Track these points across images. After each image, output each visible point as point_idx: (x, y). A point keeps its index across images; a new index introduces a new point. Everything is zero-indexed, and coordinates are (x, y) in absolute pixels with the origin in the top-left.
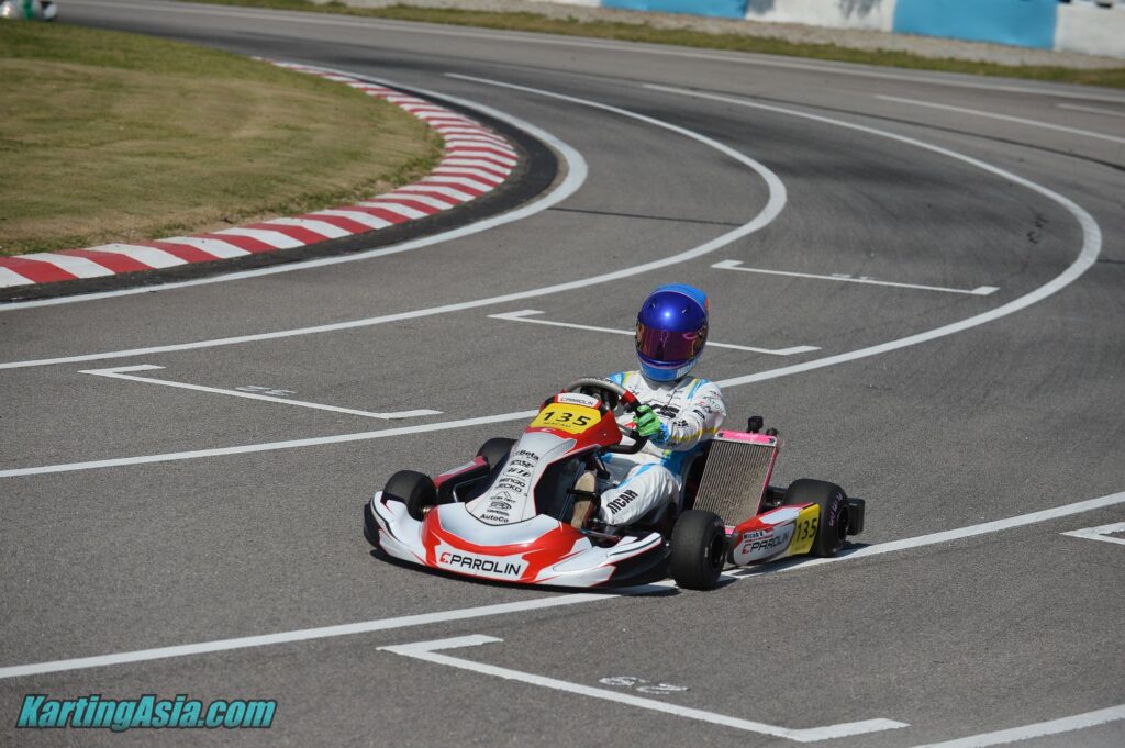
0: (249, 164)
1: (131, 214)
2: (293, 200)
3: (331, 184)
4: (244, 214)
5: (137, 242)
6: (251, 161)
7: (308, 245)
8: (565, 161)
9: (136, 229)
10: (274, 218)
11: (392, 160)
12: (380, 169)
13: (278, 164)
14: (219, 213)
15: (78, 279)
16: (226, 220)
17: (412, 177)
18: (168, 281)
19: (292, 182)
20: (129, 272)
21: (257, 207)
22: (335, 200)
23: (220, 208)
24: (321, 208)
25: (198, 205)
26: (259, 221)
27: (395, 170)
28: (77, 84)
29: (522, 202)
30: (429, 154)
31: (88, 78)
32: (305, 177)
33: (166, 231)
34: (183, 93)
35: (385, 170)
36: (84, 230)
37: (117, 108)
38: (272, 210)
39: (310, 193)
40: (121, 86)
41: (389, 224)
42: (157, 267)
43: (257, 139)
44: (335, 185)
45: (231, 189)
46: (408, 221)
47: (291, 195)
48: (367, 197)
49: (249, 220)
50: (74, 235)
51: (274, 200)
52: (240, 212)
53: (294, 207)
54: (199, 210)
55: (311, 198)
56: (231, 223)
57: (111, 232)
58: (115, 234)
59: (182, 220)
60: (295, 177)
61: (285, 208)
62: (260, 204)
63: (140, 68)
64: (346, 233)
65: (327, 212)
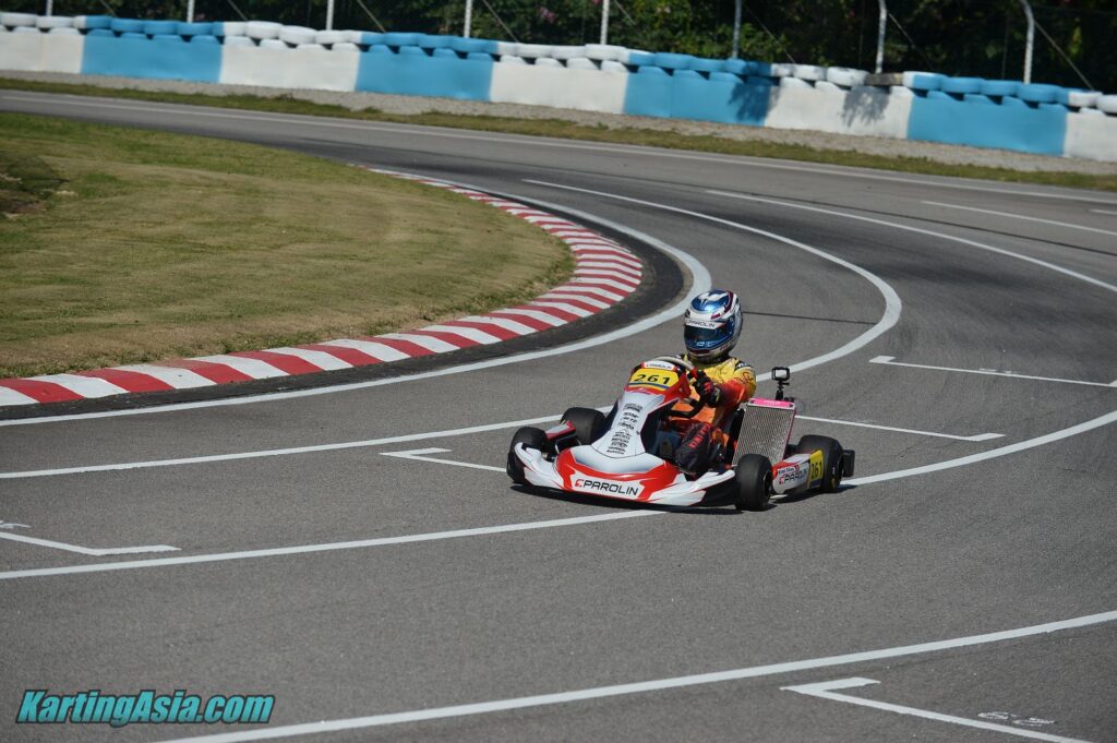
0: (419, 266)
1: (343, 312)
2: (473, 299)
3: (498, 285)
4: (439, 313)
5: (358, 338)
6: (420, 263)
7: (504, 341)
8: (683, 264)
9: (354, 326)
10: (464, 317)
11: (537, 262)
12: (531, 272)
13: (444, 267)
14: (417, 311)
15: (324, 371)
16: (425, 318)
17: (560, 279)
18: (404, 374)
19: (466, 283)
20: (365, 364)
21: (447, 307)
22: (508, 300)
23: (417, 307)
24: (499, 306)
25: (397, 304)
26: (452, 319)
27: (544, 272)
28: (219, 190)
29: (667, 303)
30: (563, 257)
31: (225, 185)
32: (474, 278)
33: (378, 328)
34: (319, 198)
35: (538, 272)
36: (312, 327)
37: (268, 212)
38: (459, 309)
39: (486, 293)
40: (258, 191)
41: (565, 322)
42: (387, 360)
43: (411, 242)
44: (502, 286)
45: (418, 289)
46: (580, 320)
47: (472, 296)
48: (532, 296)
49: (444, 318)
50: (305, 331)
51: (459, 300)
52: (433, 311)
53: (475, 305)
54: (399, 309)
55: (487, 298)
56: (429, 320)
57: (333, 328)
58: (338, 331)
59: (388, 317)
60: (466, 278)
61: (469, 307)
62: (448, 302)
63: (262, 174)
64: (533, 330)
65: (507, 311)
